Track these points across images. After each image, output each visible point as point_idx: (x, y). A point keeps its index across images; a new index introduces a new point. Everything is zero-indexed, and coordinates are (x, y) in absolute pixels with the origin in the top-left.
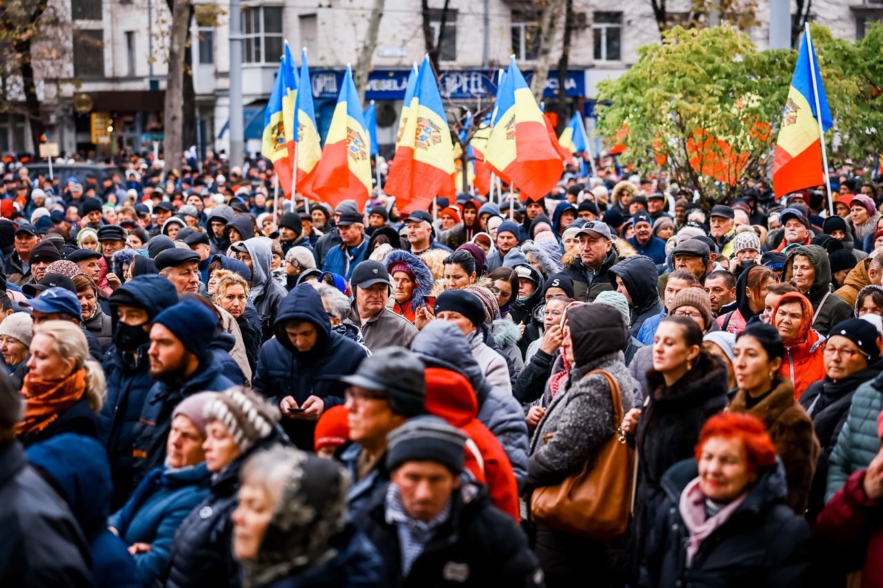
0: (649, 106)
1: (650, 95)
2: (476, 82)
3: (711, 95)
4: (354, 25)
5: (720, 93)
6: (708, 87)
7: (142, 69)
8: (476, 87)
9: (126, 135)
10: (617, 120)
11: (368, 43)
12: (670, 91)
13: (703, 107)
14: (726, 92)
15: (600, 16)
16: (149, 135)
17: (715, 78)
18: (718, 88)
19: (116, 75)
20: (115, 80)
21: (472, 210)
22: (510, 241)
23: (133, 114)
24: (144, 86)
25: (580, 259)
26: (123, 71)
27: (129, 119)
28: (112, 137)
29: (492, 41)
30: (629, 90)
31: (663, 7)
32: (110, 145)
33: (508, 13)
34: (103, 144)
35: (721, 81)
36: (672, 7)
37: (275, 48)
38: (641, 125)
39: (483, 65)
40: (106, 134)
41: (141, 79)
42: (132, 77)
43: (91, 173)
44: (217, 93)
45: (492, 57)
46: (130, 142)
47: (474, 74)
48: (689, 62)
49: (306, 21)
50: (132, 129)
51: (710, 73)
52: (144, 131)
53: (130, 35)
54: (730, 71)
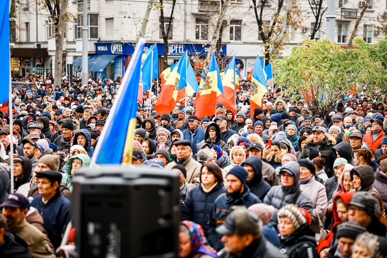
0: (300, 72)
1: (300, 67)
2: (181, 49)
3: (325, 67)
4: (136, 25)
5: (328, 67)
6: (324, 64)
7: (33, 39)
8: (181, 51)
9: (27, 67)
10: (285, 76)
11: (142, 32)
12: (308, 66)
13: (322, 72)
14: (330, 67)
15: (233, 22)
16: (36, 68)
17: (326, 60)
18: (328, 65)
19: (21, 41)
20: (20, 43)
21: (231, 113)
22: (261, 129)
23: (29, 58)
24: (35, 46)
25: (313, 141)
26: (24, 39)
27: (28, 60)
28: (20, 68)
29: (187, 31)
30: (290, 64)
31: (261, 19)
32: (19, 72)
33: (195, 19)
34: (16, 71)
35: (328, 62)
36: (264, 19)
37: (94, 32)
38: (296, 79)
39: (184, 42)
40: (17, 67)
41: (33, 43)
42: (28, 42)
43: (23, 86)
44: (67, 50)
45: (187, 38)
46: (28, 71)
47: (180, 45)
48: (315, 54)
49: (108, 21)
50: (29, 65)
51: (324, 59)
52: (34, 66)
53: (27, 24)
54: (332, 58)
